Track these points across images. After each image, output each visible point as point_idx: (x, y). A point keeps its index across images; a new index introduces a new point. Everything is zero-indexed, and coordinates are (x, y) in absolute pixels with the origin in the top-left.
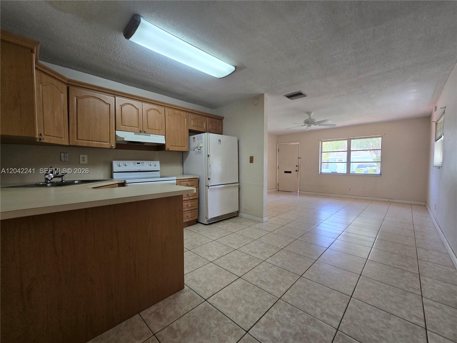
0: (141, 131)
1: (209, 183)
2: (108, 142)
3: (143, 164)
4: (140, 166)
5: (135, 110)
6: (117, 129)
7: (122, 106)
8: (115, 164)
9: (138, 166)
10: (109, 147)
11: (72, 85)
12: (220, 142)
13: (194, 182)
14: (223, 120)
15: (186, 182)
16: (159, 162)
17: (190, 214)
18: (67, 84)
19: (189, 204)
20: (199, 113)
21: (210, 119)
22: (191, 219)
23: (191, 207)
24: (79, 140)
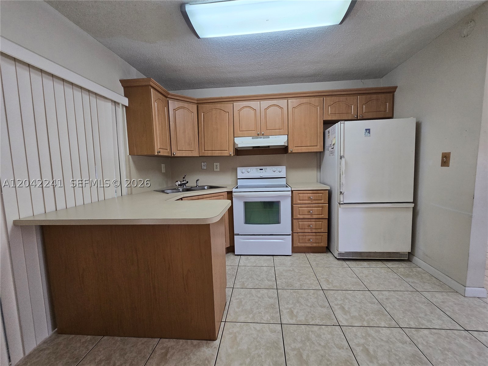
0: (258, 135)
2: (227, 150)
3: (266, 170)
4: (262, 172)
5: (252, 112)
6: (235, 136)
7: (239, 111)
8: (239, 170)
9: (260, 172)
10: (228, 155)
11: (200, 103)
12: (369, 132)
13: (321, 195)
14: (394, 92)
15: (308, 195)
16: (285, 167)
17: (312, 238)
18: (197, 103)
19: (311, 224)
20: (342, 93)
21: (364, 96)
22: (314, 244)
23: (315, 229)
24: (205, 151)
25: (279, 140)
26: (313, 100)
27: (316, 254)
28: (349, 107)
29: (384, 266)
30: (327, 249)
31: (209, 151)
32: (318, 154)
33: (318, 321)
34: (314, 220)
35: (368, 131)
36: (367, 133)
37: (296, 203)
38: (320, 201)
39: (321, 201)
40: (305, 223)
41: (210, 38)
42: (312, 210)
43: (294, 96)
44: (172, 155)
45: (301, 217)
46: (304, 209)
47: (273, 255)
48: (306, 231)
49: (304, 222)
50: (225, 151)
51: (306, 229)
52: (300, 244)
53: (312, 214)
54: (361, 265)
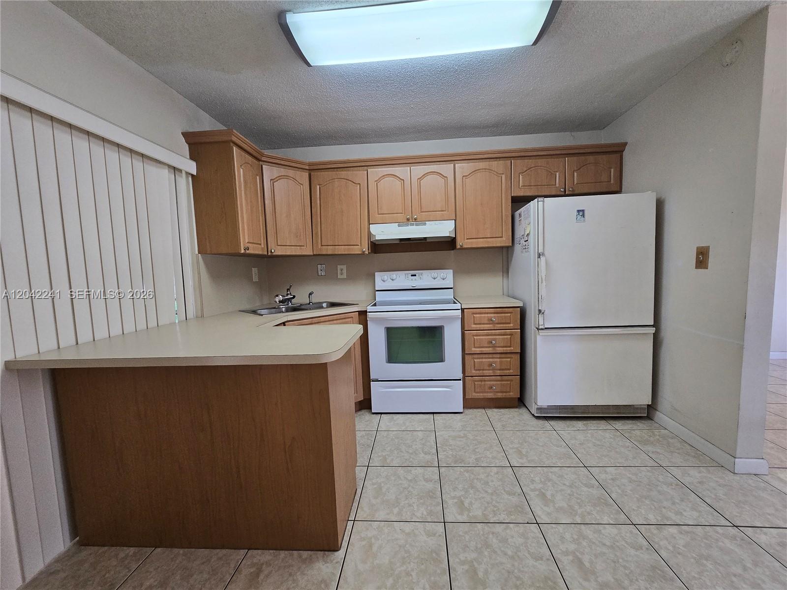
0: (408, 220)
1: (541, 322)
2: (358, 245)
3: (422, 277)
4: (415, 280)
5: (398, 183)
6: (370, 223)
7: (377, 181)
8: (378, 276)
9: (412, 280)
10: (360, 253)
11: (313, 169)
12: (583, 216)
13: (509, 315)
14: (623, 151)
15: (489, 315)
16: (452, 271)
17: (496, 384)
18: (309, 170)
19: (495, 363)
20: (539, 154)
21: (575, 158)
22: (499, 394)
23: (500, 370)
24: (323, 246)
25: (442, 229)
26: (494, 164)
27: (502, 410)
28: (552, 175)
29: (609, 427)
30: (520, 401)
31: (329, 247)
32: (505, 250)
33: (503, 517)
34: (498, 356)
35: (581, 213)
36: (579, 217)
37: (469, 329)
38: (507, 325)
39: (509, 325)
40: (484, 360)
41: (328, 67)
42: (495, 340)
43: (464, 158)
44: (269, 254)
45: (478, 350)
46: (481, 337)
47: (433, 413)
48: (486, 372)
49: (482, 358)
50: (354, 246)
51: (486, 370)
52: (476, 394)
53: (494, 347)
54: (574, 426)
